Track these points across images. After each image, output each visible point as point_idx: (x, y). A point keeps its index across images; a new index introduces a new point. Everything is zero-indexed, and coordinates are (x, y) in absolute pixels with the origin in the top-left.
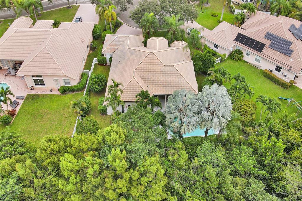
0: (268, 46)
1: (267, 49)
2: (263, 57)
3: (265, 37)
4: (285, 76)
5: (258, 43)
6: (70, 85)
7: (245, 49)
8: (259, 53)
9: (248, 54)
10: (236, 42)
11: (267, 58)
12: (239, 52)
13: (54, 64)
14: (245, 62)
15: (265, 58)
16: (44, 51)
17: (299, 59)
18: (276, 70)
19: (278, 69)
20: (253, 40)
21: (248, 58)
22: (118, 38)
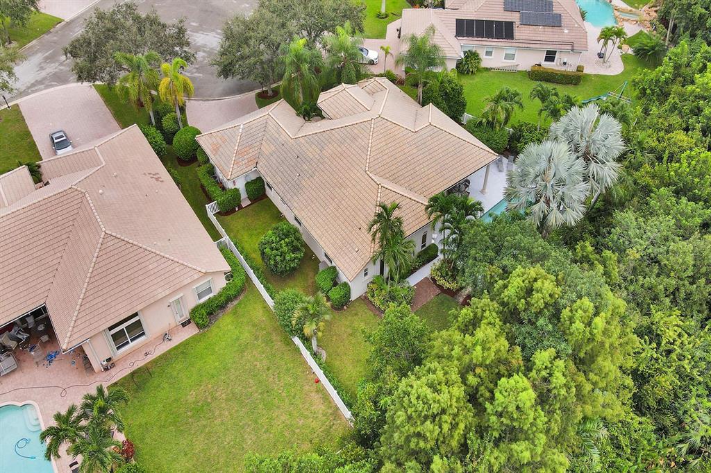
0: (518, 23)
1: (519, 29)
2: (521, 45)
3: (506, 10)
4: (565, 63)
5: (499, 23)
6: (211, 295)
8: (511, 41)
9: (489, 53)
10: (460, 38)
11: (528, 46)
12: (473, 55)
13: (159, 262)
14: (487, 69)
15: (526, 45)
16: (109, 244)
17: (576, 25)
18: (547, 59)
19: (550, 56)
20: (489, 23)
21: (491, 59)
22: (247, 130)
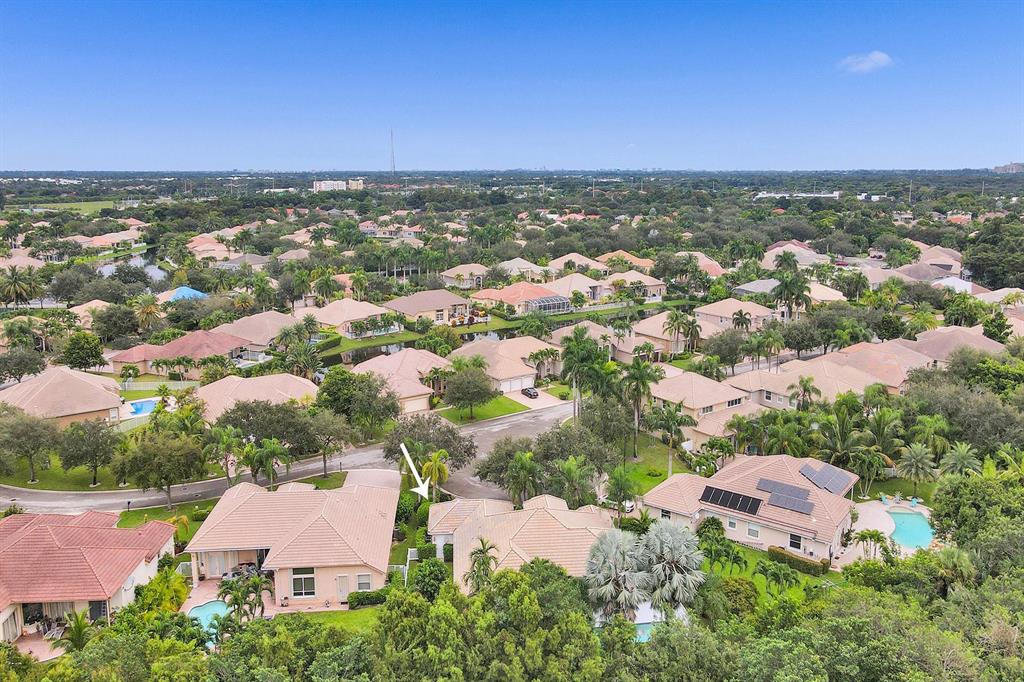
0: (766, 502)
1: (765, 507)
2: (761, 521)
3: (758, 488)
4: (811, 554)
5: (746, 499)
6: (368, 590)
7: (725, 515)
8: (753, 515)
9: (732, 524)
10: (704, 502)
11: (770, 523)
12: (714, 523)
14: (731, 541)
15: (765, 523)
16: (320, 522)
17: (827, 518)
18: (793, 544)
19: (796, 542)
21: (734, 531)
